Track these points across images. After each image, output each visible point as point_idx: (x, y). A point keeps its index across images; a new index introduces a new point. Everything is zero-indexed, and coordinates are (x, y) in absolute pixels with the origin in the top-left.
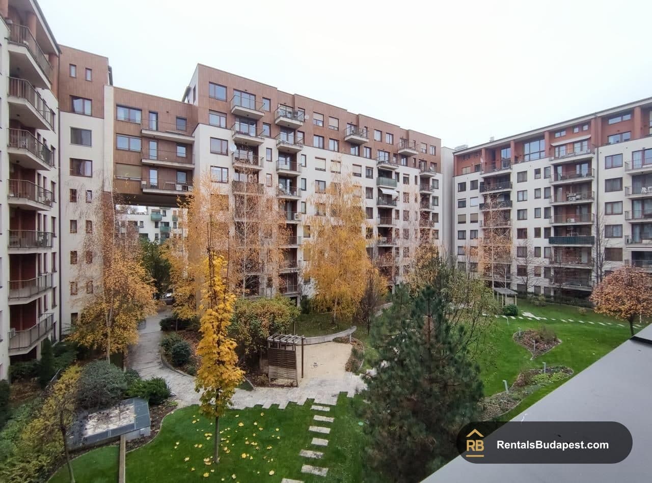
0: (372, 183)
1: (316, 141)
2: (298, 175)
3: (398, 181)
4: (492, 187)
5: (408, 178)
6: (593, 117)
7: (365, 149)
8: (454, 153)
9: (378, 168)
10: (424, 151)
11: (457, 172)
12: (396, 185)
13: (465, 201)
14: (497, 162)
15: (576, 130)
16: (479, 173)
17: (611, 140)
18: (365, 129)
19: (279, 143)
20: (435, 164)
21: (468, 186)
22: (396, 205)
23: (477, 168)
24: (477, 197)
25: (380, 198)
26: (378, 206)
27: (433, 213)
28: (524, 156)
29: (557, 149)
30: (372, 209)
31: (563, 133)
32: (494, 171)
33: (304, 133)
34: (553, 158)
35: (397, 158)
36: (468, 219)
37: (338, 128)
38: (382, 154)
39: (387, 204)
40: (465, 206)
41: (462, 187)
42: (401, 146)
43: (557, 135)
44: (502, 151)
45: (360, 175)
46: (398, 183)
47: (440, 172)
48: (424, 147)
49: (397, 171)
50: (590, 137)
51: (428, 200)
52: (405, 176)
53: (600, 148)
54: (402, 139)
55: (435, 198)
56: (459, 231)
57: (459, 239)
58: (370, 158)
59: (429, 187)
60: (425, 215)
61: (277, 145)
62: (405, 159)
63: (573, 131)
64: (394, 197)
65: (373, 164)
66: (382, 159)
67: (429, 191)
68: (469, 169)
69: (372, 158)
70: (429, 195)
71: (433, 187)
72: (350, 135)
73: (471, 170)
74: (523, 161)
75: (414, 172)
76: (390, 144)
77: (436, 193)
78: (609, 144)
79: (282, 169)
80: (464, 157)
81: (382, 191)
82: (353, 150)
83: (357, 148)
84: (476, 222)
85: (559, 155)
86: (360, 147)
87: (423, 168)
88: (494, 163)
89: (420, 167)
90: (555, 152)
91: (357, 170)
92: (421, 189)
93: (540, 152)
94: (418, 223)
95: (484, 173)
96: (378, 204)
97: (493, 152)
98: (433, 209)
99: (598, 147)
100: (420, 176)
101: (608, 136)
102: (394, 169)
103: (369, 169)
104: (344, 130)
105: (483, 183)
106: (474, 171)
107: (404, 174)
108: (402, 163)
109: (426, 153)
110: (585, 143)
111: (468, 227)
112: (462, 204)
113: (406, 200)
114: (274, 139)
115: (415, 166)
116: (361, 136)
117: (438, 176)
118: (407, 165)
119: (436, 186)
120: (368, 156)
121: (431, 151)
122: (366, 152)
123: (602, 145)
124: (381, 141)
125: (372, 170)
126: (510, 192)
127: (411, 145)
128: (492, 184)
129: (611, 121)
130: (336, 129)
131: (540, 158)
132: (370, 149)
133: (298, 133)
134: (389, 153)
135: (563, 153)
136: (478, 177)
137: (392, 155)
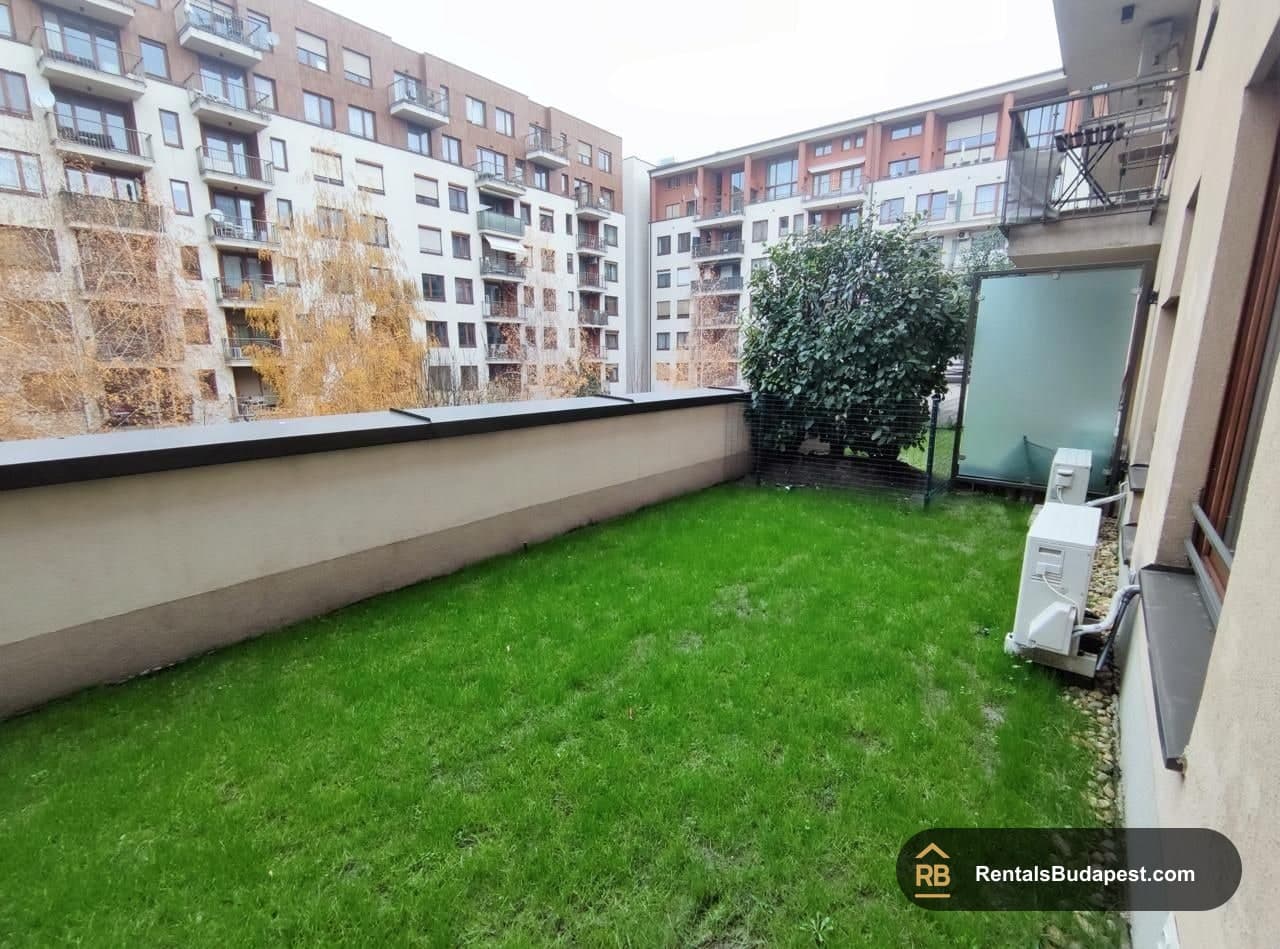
0: (467, 224)
1: (311, 106)
2: (269, 191)
3: (529, 223)
4: (713, 247)
5: (551, 218)
6: (870, 122)
7: (444, 140)
8: (650, 172)
9: (479, 188)
10: (587, 161)
11: (656, 214)
12: (521, 233)
13: (669, 274)
14: (723, 197)
15: (847, 145)
16: (691, 218)
17: (894, 169)
18: (443, 91)
19: (197, 100)
20: (610, 192)
21: (675, 244)
22: (523, 277)
23: (690, 209)
24: (688, 268)
25: (487, 258)
26: (485, 277)
27: (606, 297)
28: (768, 189)
29: (817, 179)
30: (469, 282)
31: (828, 149)
32: (716, 216)
33: (273, 81)
34: (808, 197)
35: (524, 169)
36: (674, 313)
37: (371, 81)
38: (488, 157)
39: (507, 275)
40: (667, 285)
41: (665, 244)
42: (532, 143)
43: (819, 152)
44: (733, 176)
45: (436, 203)
46: (527, 227)
47: (620, 211)
48: (585, 151)
49: (525, 199)
50: (864, 163)
51: (596, 268)
52: (543, 213)
53: (876, 184)
54: (535, 126)
55: (611, 265)
56: (658, 334)
57: (658, 349)
58: (461, 164)
59: (597, 242)
60: (589, 299)
61: (192, 105)
62: (544, 175)
63: (842, 147)
64: (519, 259)
65: (465, 178)
66: (489, 169)
67: (596, 248)
68: (676, 210)
69: (465, 163)
70: (598, 258)
71: (606, 242)
72: (402, 101)
73: (681, 211)
74: (766, 200)
75: (563, 207)
76: (506, 135)
77: (611, 254)
78: (888, 177)
79: (214, 171)
80: (668, 182)
81: (488, 244)
82: (413, 140)
83: (425, 137)
84: (686, 316)
85: (819, 192)
86: (432, 133)
87: (585, 199)
88: (719, 200)
89: (577, 196)
90: (813, 185)
91: (428, 190)
92: (581, 245)
93: (792, 183)
94: (575, 315)
95: (700, 220)
96: (483, 272)
97: (718, 175)
98: (606, 289)
99: (872, 182)
100: (578, 215)
101: (890, 163)
102: (517, 195)
103: (458, 192)
104: (389, 86)
105: (698, 239)
106: (685, 213)
107: (541, 209)
108: (538, 184)
109: (591, 165)
110: (858, 172)
111: (674, 326)
112: (664, 280)
113: (549, 268)
114: (180, 86)
115: (566, 194)
116: (432, 108)
117: (614, 219)
118: (548, 190)
119: (611, 239)
120: (455, 158)
121: (602, 162)
122: (449, 149)
123: (879, 179)
124: (485, 126)
125: (466, 194)
126: (739, 259)
127: (557, 143)
128: (713, 242)
129: (897, 135)
130: (366, 83)
131: (791, 195)
132: (459, 141)
133: (257, 80)
134: (505, 156)
135: (825, 190)
136: (690, 225)
137: (512, 163)
